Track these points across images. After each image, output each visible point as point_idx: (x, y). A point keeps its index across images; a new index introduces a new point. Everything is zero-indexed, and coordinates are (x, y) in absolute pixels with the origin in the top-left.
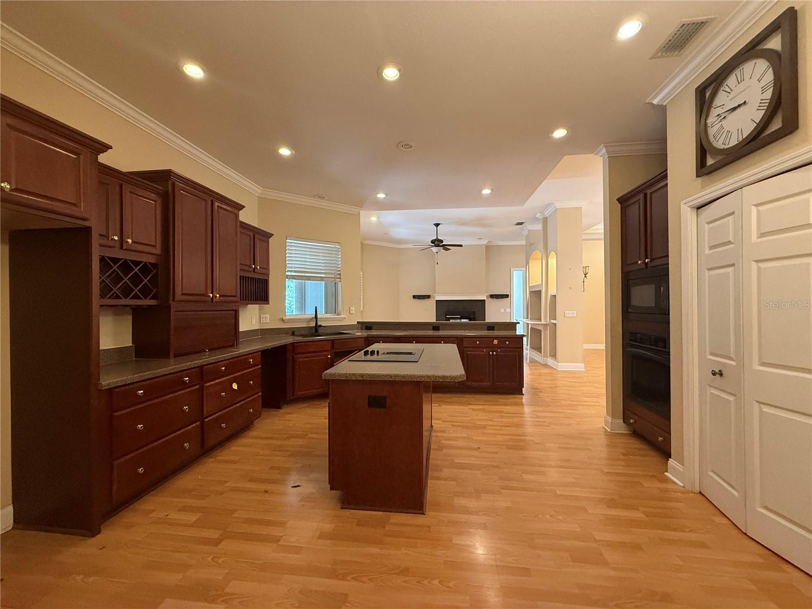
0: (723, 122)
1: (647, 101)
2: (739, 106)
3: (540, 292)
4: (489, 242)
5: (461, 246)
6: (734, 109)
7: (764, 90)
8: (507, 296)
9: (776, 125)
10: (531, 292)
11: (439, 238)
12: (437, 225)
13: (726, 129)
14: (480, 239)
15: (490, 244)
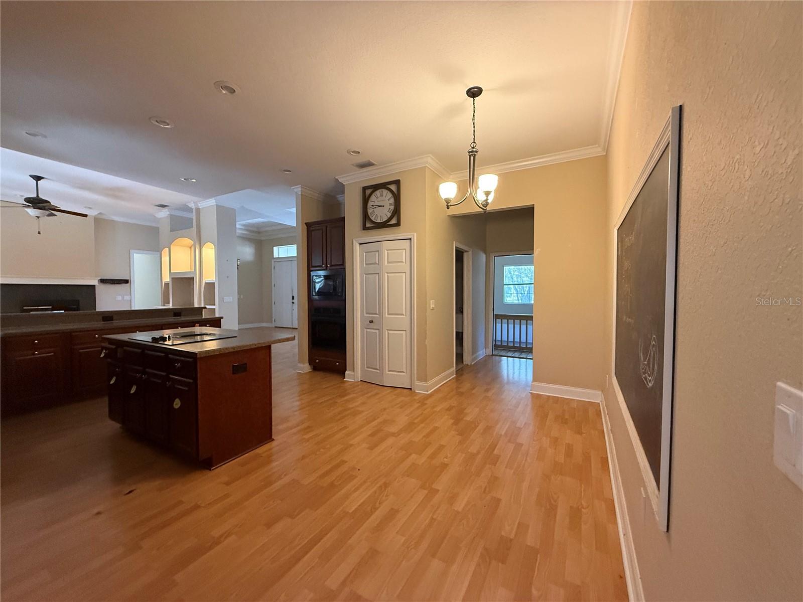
0: (375, 209)
1: (336, 178)
2: (381, 206)
3: (192, 279)
4: (100, 213)
5: (86, 216)
6: (379, 206)
7: (390, 205)
8: (126, 282)
9: (393, 221)
10: (172, 278)
11: (41, 196)
12: (38, 178)
13: (376, 213)
14: (90, 208)
15: (100, 216)
